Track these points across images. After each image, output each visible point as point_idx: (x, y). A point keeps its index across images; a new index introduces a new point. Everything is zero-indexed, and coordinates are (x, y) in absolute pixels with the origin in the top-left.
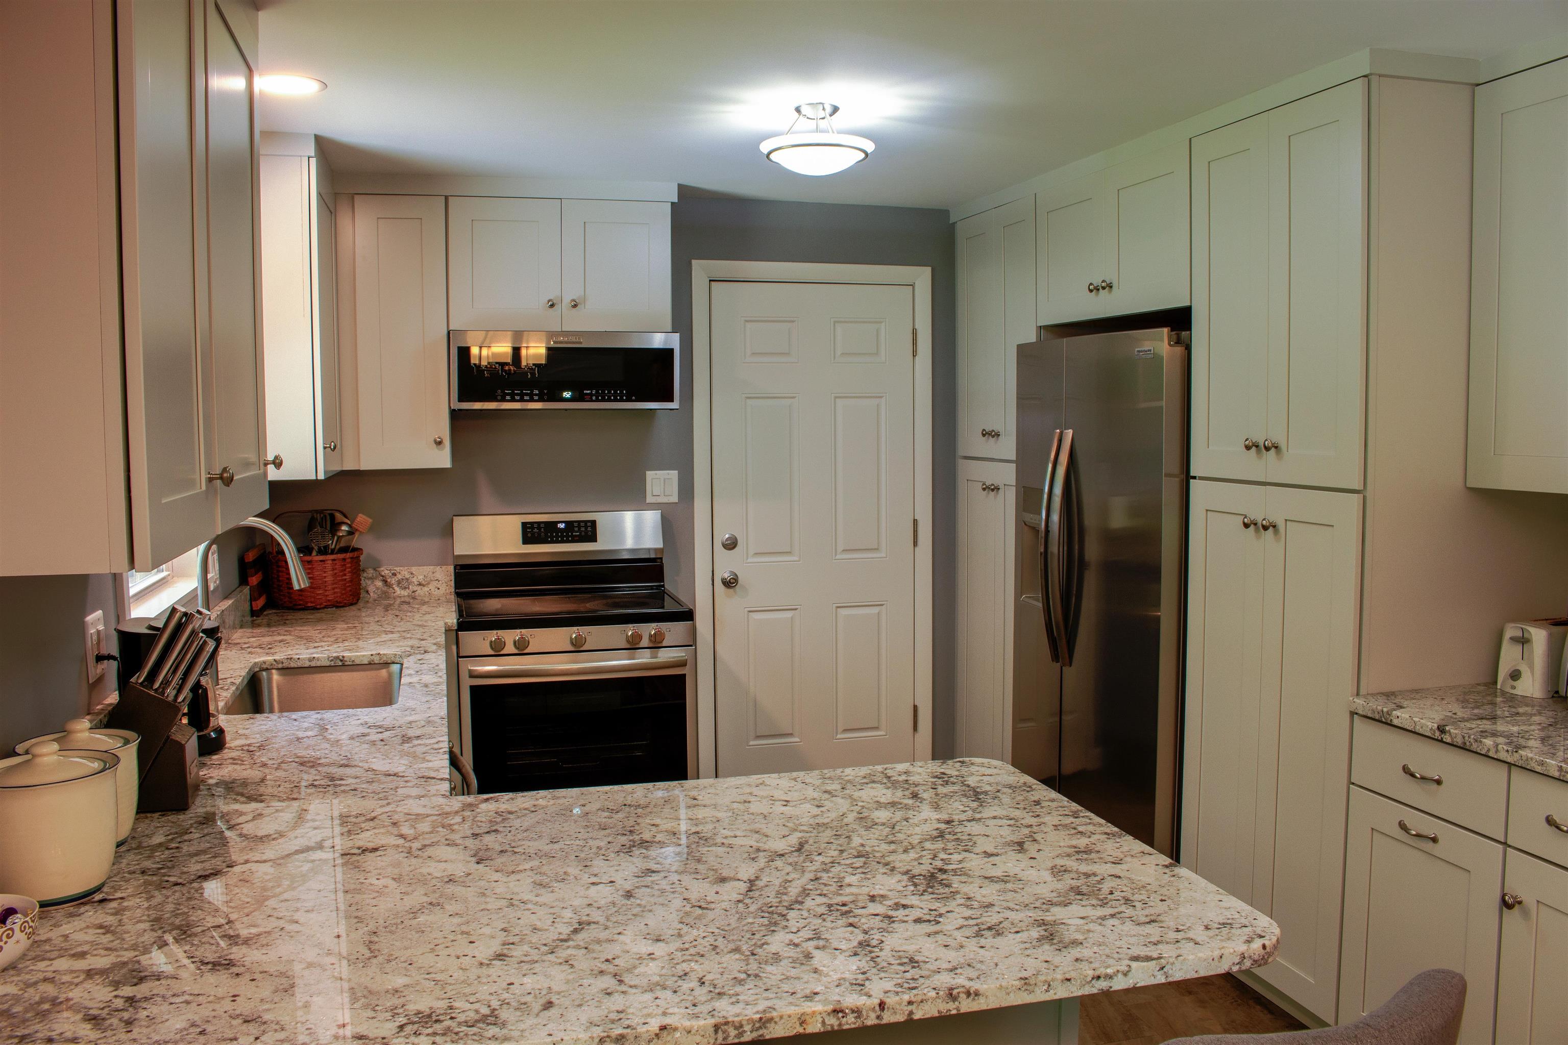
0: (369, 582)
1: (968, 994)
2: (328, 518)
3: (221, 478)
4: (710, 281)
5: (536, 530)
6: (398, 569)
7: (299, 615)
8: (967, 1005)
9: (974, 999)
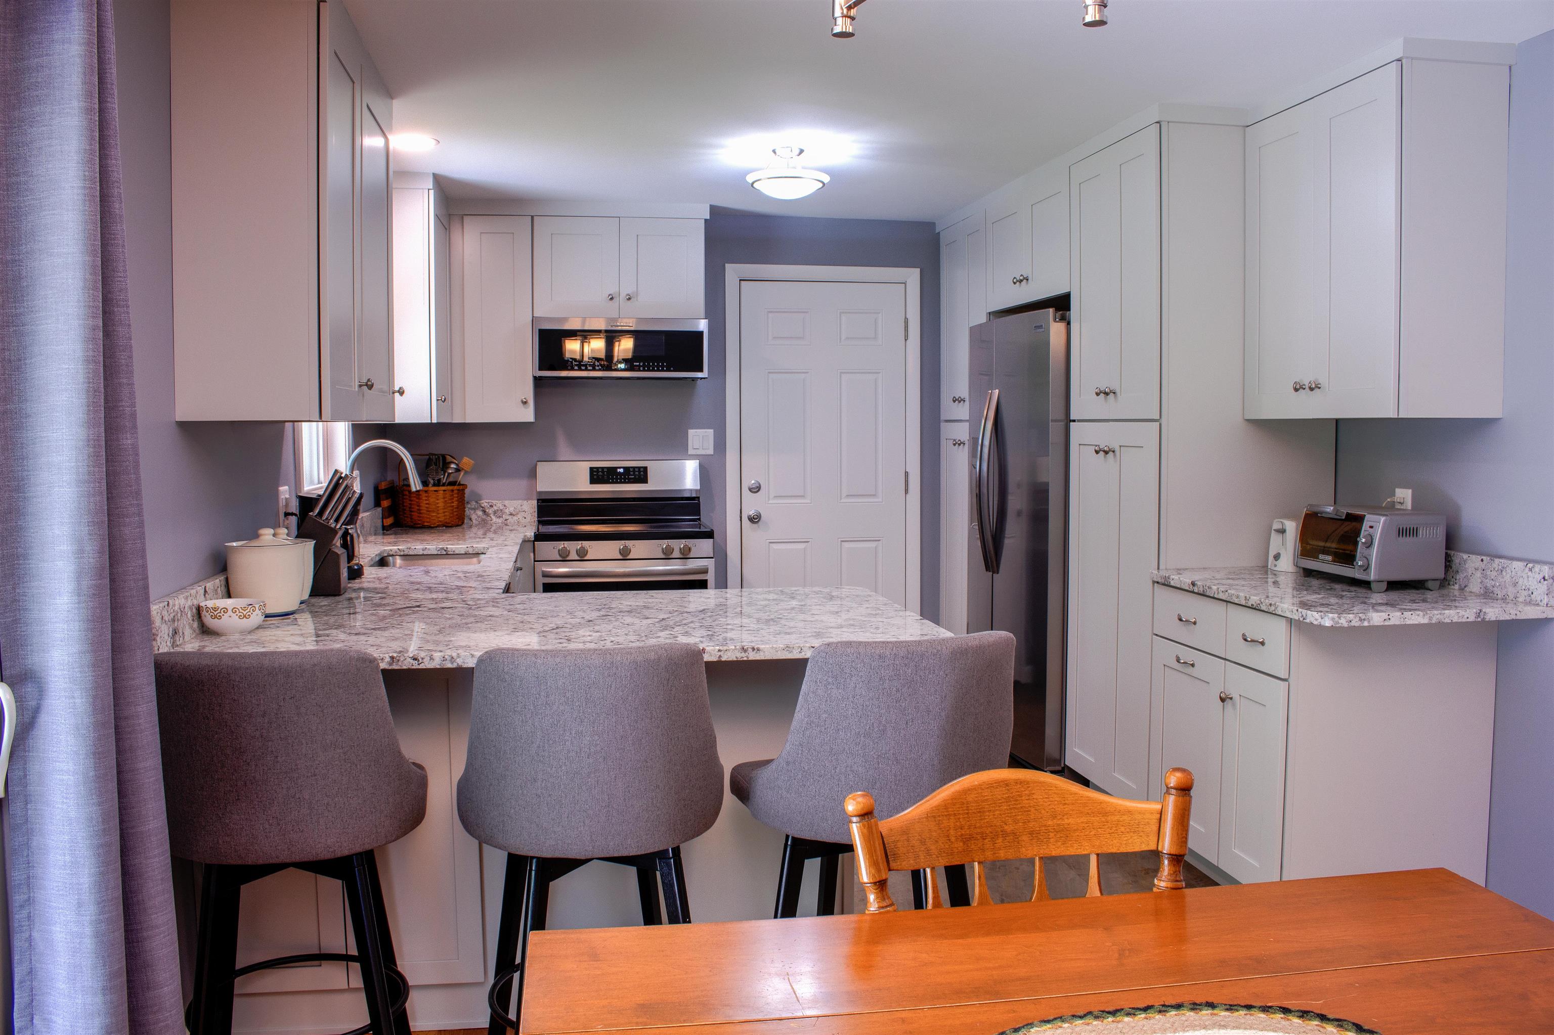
0: (472, 512)
1: (753, 649)
2: (441, 458)
3: (367, 385)
4: (740, 280)
5: (600, 474)
6: (494, 502)
7: (417, 531)
8: (753, 656)
9: (756, 652)
